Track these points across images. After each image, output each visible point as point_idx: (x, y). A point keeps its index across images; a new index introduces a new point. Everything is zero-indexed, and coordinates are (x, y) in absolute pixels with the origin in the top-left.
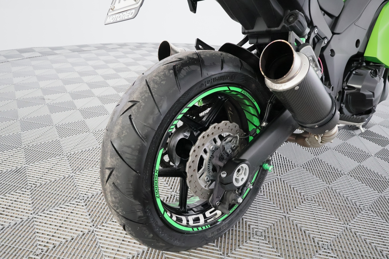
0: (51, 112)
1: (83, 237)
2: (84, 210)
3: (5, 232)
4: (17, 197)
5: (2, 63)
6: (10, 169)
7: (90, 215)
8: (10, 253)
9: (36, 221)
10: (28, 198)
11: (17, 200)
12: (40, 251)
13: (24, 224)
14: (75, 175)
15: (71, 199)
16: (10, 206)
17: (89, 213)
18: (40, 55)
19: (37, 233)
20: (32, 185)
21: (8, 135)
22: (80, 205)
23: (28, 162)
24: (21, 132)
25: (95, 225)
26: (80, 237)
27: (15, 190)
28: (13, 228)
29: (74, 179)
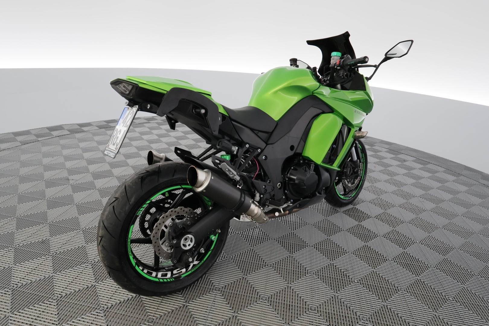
0: (74, 192)
1: (87, 289)
2: (91, 271)
3: (32, 285)
4: (42, 261)
5: (33, 142)
6: (37, 241)
7: (94, 274)
8: (36, 298)
9: (55, 278)
10: (50, 262)
11: (41, 263)
12: (56, 297)
13: (46, 280)
14: (87, 245)
15: (82, 263)
16: (36, 267)
17: (93, 273)
18: (69, 133)
19: (55, 286)
20: (54, 253)
21: (36, 212)
22: (88, 268)
23: (51, 235)
24: (47, 210)
25: (97, 281)
26: (85, 289)
27: (41, 256)
28: (38, 282)
29: (86, 248)
